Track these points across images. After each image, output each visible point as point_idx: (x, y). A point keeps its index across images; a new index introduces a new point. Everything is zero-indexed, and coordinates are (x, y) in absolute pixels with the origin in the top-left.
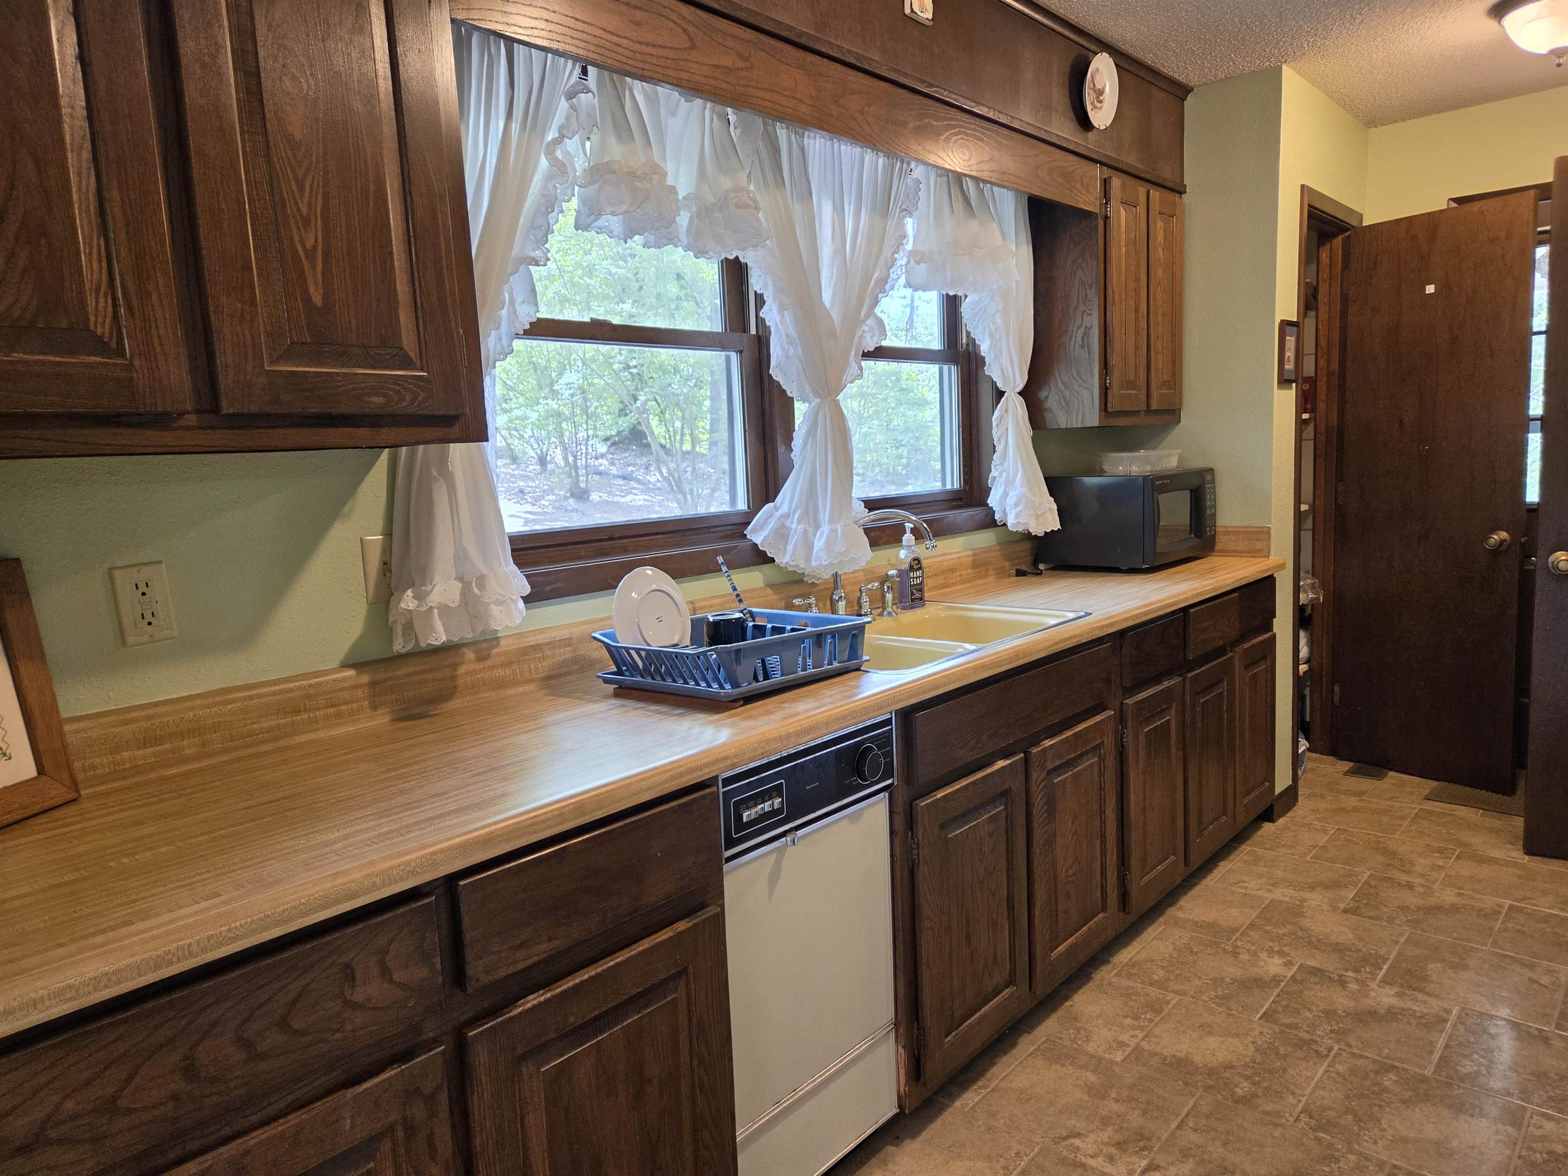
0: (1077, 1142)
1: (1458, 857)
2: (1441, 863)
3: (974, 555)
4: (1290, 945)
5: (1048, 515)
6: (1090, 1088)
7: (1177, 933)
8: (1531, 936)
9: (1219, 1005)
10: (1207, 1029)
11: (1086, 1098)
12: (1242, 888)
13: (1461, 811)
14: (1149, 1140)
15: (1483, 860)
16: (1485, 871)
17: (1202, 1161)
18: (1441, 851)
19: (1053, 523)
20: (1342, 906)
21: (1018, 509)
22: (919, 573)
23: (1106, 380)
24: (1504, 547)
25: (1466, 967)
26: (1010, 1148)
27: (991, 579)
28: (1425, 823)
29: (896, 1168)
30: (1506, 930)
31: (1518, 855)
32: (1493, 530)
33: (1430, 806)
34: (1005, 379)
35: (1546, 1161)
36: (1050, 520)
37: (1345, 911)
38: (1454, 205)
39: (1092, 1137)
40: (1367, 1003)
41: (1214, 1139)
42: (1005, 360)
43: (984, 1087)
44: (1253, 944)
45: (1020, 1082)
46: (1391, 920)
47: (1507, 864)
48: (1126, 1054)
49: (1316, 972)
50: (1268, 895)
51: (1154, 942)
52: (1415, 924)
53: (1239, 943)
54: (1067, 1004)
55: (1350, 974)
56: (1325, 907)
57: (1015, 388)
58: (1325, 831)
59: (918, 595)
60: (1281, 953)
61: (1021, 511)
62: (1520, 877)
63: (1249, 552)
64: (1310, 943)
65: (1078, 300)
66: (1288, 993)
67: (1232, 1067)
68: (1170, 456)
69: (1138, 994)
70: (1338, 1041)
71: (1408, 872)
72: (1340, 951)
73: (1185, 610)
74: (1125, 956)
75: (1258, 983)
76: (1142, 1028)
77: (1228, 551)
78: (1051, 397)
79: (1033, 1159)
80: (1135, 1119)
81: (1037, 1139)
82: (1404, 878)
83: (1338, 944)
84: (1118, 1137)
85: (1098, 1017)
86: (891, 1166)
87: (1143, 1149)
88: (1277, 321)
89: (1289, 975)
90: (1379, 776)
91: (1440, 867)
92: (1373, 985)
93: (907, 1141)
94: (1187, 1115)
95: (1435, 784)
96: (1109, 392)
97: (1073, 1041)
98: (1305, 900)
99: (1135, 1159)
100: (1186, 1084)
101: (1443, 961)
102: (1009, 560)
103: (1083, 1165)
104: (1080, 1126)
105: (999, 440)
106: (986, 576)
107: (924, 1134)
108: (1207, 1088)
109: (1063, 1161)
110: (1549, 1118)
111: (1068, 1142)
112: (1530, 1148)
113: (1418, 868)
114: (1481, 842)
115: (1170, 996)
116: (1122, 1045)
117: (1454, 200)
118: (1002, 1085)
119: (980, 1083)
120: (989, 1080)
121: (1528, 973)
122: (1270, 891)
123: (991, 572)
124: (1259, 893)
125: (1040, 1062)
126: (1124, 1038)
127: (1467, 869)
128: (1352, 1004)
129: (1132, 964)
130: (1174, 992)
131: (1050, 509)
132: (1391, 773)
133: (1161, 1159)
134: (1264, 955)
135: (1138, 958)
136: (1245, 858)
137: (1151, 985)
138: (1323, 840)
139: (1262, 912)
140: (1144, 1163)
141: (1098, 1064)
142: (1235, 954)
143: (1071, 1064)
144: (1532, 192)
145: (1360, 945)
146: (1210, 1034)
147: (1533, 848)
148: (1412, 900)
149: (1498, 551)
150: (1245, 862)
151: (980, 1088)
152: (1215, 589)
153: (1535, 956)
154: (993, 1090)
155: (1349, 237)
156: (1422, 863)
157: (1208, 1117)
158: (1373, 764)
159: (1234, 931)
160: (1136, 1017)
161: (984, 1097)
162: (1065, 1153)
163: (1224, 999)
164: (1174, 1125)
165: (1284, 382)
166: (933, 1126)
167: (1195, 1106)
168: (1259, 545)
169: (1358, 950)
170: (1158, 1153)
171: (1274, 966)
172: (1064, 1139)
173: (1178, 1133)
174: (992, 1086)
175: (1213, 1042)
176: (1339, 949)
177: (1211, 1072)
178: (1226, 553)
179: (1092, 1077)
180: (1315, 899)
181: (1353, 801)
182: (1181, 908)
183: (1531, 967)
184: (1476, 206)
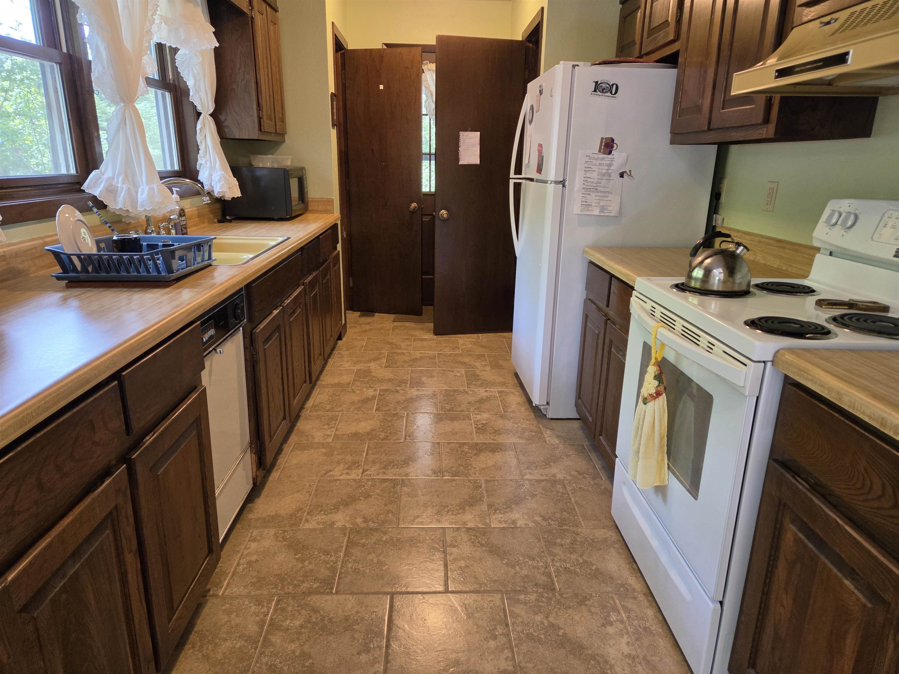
0: (331, 473)
1: (414, 340)
2: (409, 343)
3: (198, 210)
4: (372, 383)
5: (234, 187)
6: (325, 454)
7: (326, 390)
8: (448, 362)
9: (359, 411)
10: (359, 420)
11: (326, 458)
12: (343, 367)
13: (407, 324)
14: (358, 463)
15: (423, 340)
16: (425, 343)
17: (381, 462)
18: (407, 339)
19: (238, 193)
20: (384, 365)
21: (221, 184)
22: (184, 218)
23: (259, 113)
24: (416, 209)
25: (434, 376)
26: (305, 485)
27: (206, 224)
28: (397, 330)
29: (258, 510)
30: (440, 361)
31: (431, 336)
32: (412, 202)
33: (396, 324)
34: (203, 105)
35: (482, 427)
36: (236, 190)
37: (386, 367)
38: (385, 47)
39: (336, 470)
40: (409, 396)
41: (381, 454)
42: (202, 94)
43: (279, 469)
44: (359, 387)
45: (294, 461)
46: (403, 366)
47: (430, 340)
48: (332, 438)
49: (386, 390)
50: (355, 368)
51: (319, 396)
52: (411, 366)
53: (354, 388)
54: (296, 428)
55: (398, 388)
56: (378, 367)
57: (208, 111)
58: (364, 340)
59: (185, 231)
60: (371, 387)
61: (223, 185)
62: (436, 343)
63: (324, 211)
64: (379, 381)
65: (240, 64)
66: (381, 400)
67: (375, 430)
68: (287, 159)
69: (324, 416)
70: (406, 411)
71: (401, 349)
72: (391, 381)
73: (318, 237)
74: (309, 404)
75: (367, 400)
76: (334, 427)
77: (315, 211)
78: (229, 120)
79: (317, 485)
80: (349, 458)
81: (314, 478)
82: (400, 351)
83: (389, 379)
84: (347, 466)
85: (312, 429)
86: (255, 511)
87: (358, 467)
88: (330, 93)
89: (378, 394)
90: (373, 316)
91: (410, 345)
92: (407, 389)
93: (256, 500)
94: (367, 450)
95: (394, 315)
96: (262, 120)
97: (307, 440)
98: (369, 367)
99: (357, 471)
100: (361, 440)
101: (426, 376)
102: (213, 214)
103: (338, 480)
104: (329, 468)
105: (201, 142)
106: (204, 223)
107: (263, 494)
108: (369, 440)
109: (330, 481)
110: (478, 414)
111: (328, 474)
112: (477, 424)
113: (403, 347)
114: (418, 333)
115: (337, 413)
116: (328, 436)
117: (386, 44)
118: (287, 465)
119: (276, 468)
120: (279, 465)
121: (453, 374)
122: (354, 366)
123: (206, 221)
124: (351, 368)
125: (298, 452)
126: (328, 432)
127: (419, 344)
128: (404, 398)
129: (314, 406)
130: (337, 411)
131: (236, 185)
132: (376, 314)
133: (366, 467)
134: (365, 389)
135: (316, 403)
136: (338, 356)
137: (327, 411)
138: (364, 344)
139: (355, 375)
140: (361, 471)
141: (322, 445)
142: (354, 392)
143: (312, 449)
144: (420, 48)
145: (397, 377)
146: (360, 421)
147: (437, 332)
148: (406, 358)
149: (413, 212)
150: (339, 358)
151: (277, 470)
152: (325, 227)
153: (452, 367)
154: (283, 468)
155: (344, 53)
156: (403, 345)
157: (375, 448)
158: (368, 311)
159: (349, 384)
160: (328, 425)
161: (281, 472)
162: (329, 478)
163: (359, 409)
164: (364, 455)
165: (333, 125)
166: (264, 490)
167: (368, 447)
168: (329, 208)
169: (397, 379)
170: (364, 465)
171: (370, 393)
172: (326, 474)
173: (368, 457)
174: (282, 467)
175: (363, 424)
176: (390, 380)
177: (368, 434)
178: (314, 211)
179: (324, 450)
180: (373, 365)
181: (367, 327)
182: (322, 381)
183: (453, 371)
184: (399, 50)
